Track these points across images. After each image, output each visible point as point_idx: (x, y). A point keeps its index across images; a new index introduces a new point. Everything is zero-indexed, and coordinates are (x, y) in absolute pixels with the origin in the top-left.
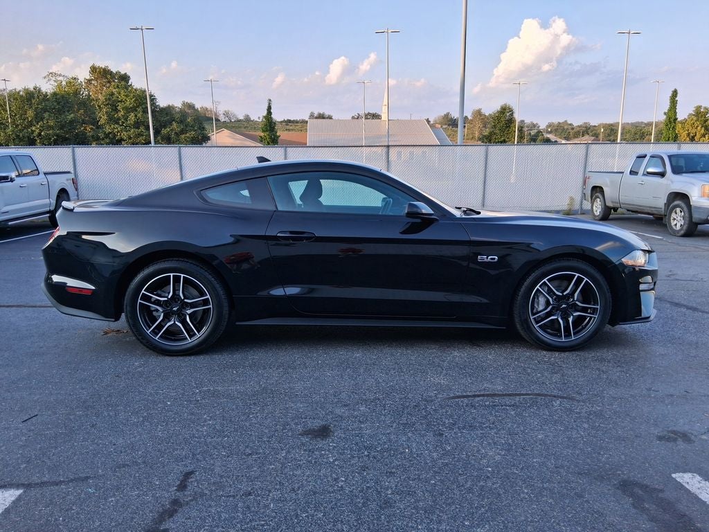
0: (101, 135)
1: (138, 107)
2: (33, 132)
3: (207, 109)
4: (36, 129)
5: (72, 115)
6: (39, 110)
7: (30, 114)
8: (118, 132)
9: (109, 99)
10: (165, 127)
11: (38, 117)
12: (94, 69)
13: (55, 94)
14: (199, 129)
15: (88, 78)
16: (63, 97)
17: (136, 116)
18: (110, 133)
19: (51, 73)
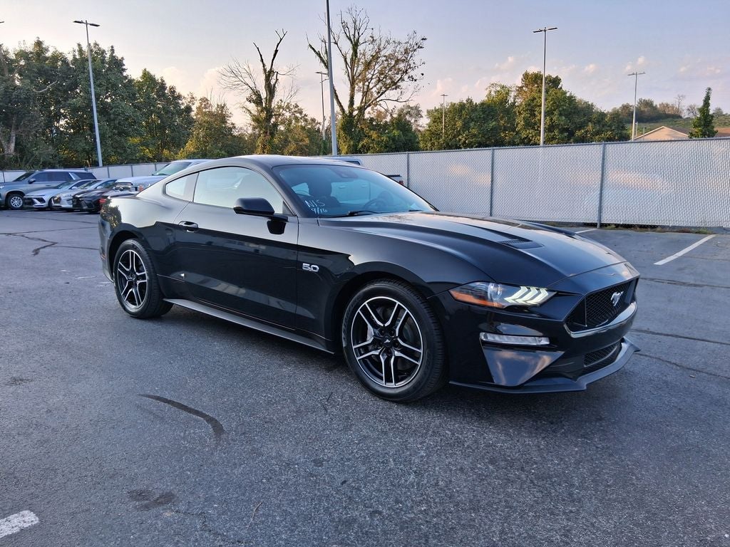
0: (517, 140)
1: (555, 110)
2: (460, 140)
3: (667, 105)
4: (462, 138)
5: (494, 123)
6: (466, 121)
7: (459, 124)
8: (532, 137)
9: (529, 105)
10: (580, 129)
11: (466, 127)
12: (526, 76)
13: (482, 104)
14: (618, 128)
15: (520, 85)
16: (489, 106)
17: (552, 119)
18: (526, 138)
19: (493, 84)
